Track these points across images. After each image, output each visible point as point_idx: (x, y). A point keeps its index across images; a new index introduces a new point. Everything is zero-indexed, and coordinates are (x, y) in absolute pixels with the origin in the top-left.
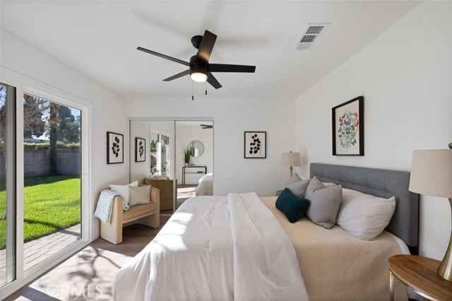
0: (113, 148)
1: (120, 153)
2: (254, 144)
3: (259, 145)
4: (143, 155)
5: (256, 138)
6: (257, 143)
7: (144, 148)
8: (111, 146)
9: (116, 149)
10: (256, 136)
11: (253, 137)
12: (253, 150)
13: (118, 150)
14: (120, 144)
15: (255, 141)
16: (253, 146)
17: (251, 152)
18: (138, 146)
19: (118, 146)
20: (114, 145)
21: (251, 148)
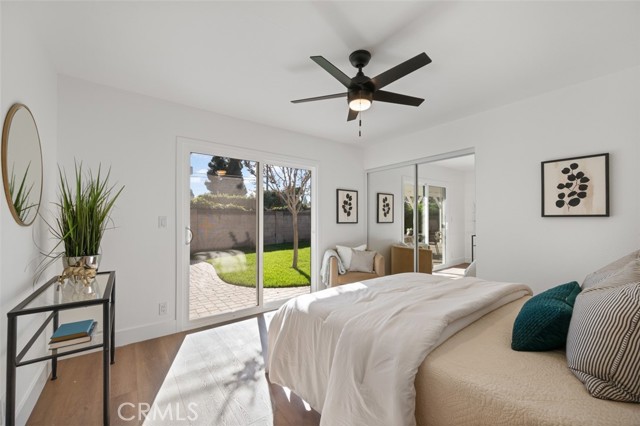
0: (343, 207)
1: (353, 212)
2: (569, 186)
3: (584, 188)
4: (390, 215)
5: (575, 172)
6: (577, 183)
7: (391, 206)
8: (341, 204)
9: (347, 207)
10: (574, 166)
11: (565, 171)
12: (567, 200)
13: (350, 208)
14: (353, 202)
15: (571, 178)
16: (566, 191)
17: (560, 204)
18: (381, 204)
19: (350, 204)
20: (345, 202)
21: (562, 196)
